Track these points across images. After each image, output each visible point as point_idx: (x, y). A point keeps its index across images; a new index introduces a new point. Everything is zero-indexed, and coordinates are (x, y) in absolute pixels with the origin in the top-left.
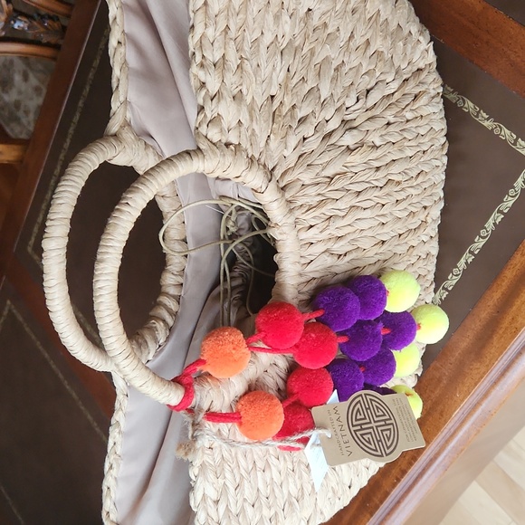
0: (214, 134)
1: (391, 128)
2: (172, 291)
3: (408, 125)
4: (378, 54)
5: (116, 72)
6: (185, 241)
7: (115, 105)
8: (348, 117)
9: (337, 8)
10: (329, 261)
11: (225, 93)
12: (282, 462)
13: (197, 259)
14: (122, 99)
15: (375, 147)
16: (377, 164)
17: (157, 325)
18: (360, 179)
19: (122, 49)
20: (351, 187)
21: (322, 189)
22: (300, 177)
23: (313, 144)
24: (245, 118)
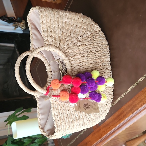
0: (47, 43)
1: (89, 42)
2: (49, 82)
3: (94, 41)
4: (84, 28)
5: (31, 40)
6: (51, 72)
7: (31, 45)
8: (79, 40)
9: (72, 21)
10: (79, 67)
11: (48, 36)
12: (73, 109)
13: (54, 75)
14: (32, 44)
15: (86, 45)
16: (87, 48)
17: (45, 87)
18: (83, 51)
19: (32, 35)
20: (81, 53)
21: (74, 53)
22: (69, 51)
23: (71, 45)
24: (53, 40)
